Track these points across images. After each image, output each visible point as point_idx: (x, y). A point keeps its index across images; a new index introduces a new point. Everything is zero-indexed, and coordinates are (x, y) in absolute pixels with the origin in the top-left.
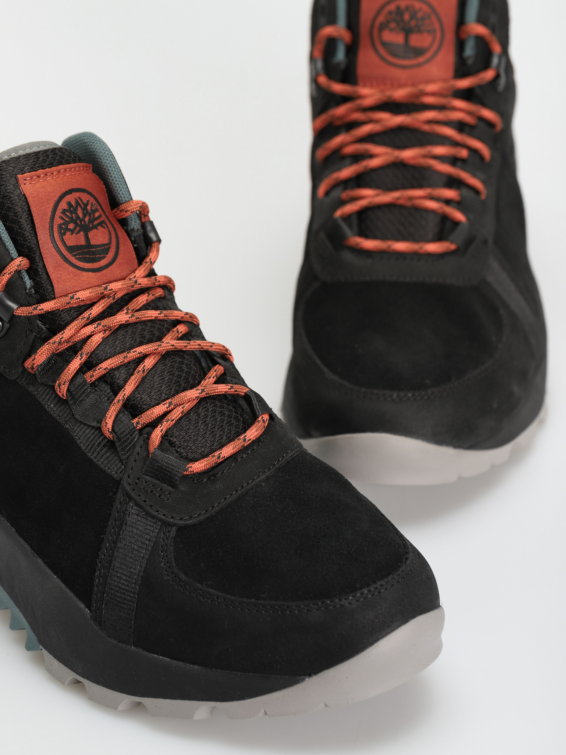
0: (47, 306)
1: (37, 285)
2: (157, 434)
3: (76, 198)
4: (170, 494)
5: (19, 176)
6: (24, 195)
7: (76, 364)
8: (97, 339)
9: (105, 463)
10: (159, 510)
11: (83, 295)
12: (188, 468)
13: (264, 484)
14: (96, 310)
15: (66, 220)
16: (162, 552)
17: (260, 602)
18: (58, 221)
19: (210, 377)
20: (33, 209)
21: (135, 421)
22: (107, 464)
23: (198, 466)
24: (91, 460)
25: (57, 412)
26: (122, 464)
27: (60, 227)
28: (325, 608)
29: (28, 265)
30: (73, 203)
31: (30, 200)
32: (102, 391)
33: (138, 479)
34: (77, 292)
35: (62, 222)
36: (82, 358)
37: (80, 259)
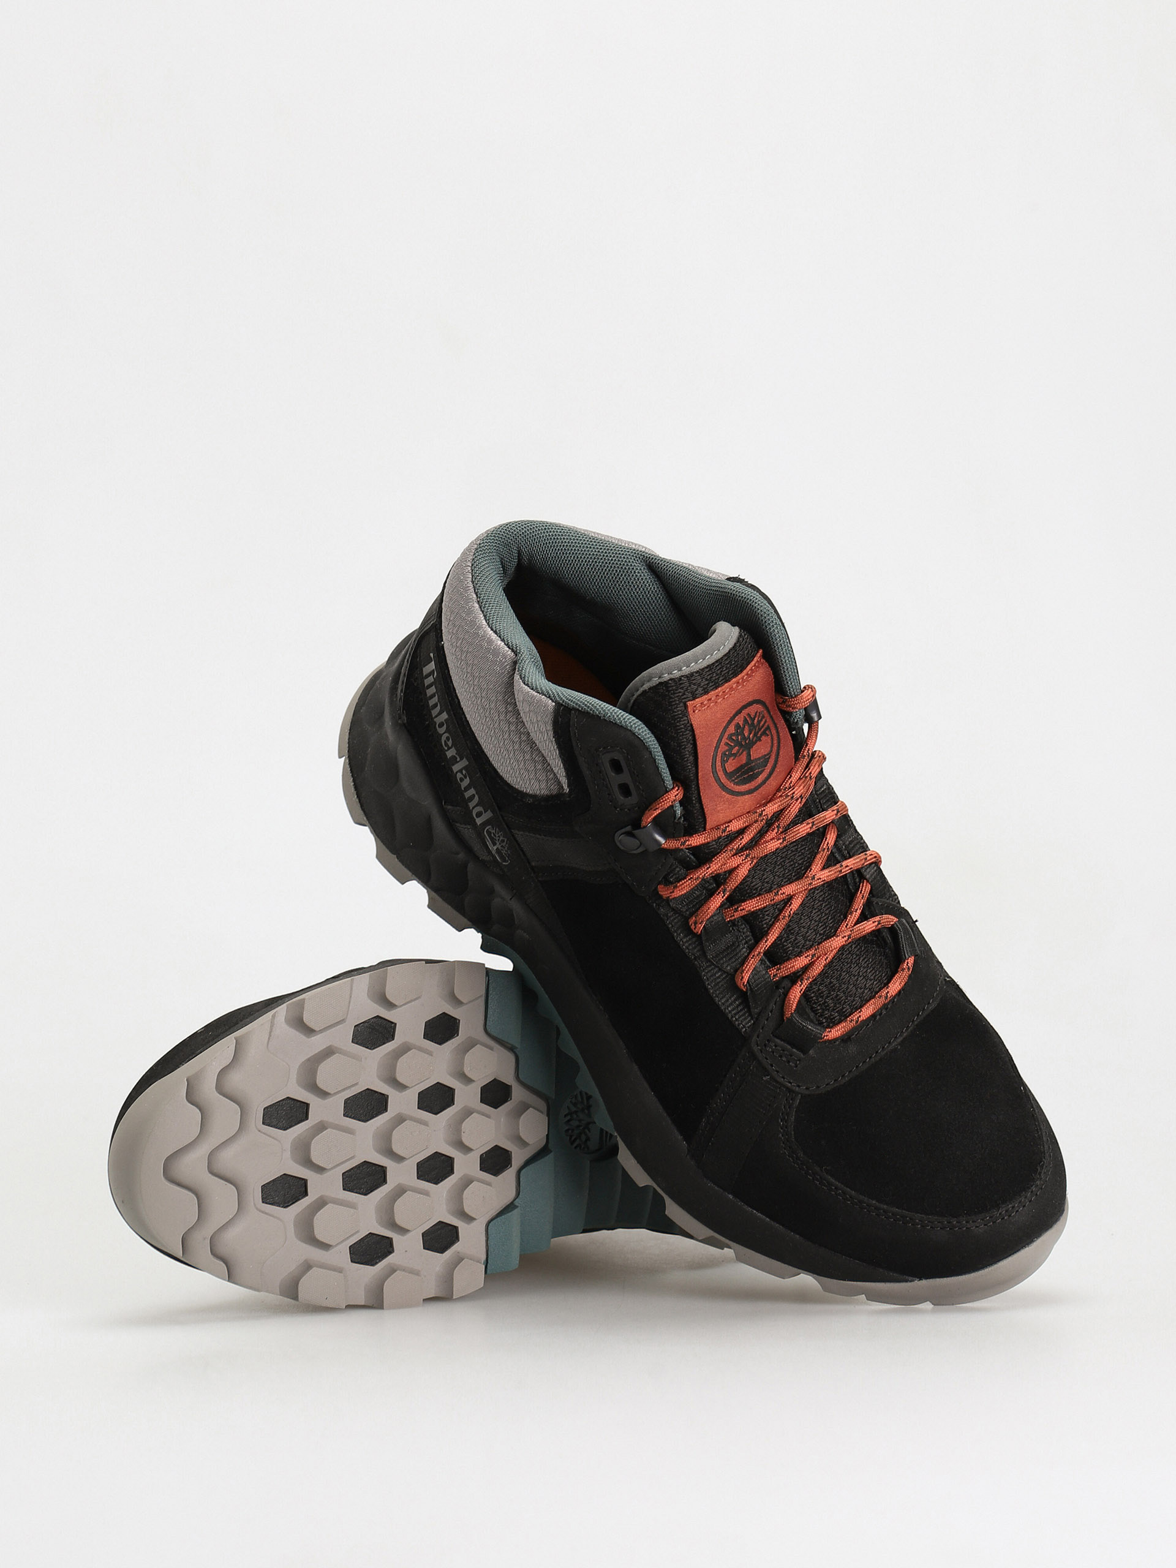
0: (696, 840)
1: (687, 813)
2: (796, 993)
3: (744, 717)
4: (799, 1060)
5: (689, 703)
6: (691, 725)
7: (717, 901)
8: (743, 872)
9: (733, 1012)
10: (786, 1077)
11: (735, 826)
12: (824, 1036)
13: (899, 1048)
14: (747, 838)
15: (731, 746)
16: (781, 1121)
17: (882, 1206)
18: (723, 748)
19: (857, 909)
20: (699, 743)
21: (773, 971)
22: (735, 1014)
23: (834, 1033)
24: (718, 1006)
25: (687, 944)
26: (752, 1019)
27: (724, 754)
28: (950, 1229)
29: (680, 796)
30: (741, 723)
31: (697, 732)
32: (740, 932)
33: (768, 1041)
34: (729, 822)
35: (727, 748)
36: (724, 896)
37: (737, 784)
